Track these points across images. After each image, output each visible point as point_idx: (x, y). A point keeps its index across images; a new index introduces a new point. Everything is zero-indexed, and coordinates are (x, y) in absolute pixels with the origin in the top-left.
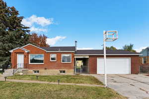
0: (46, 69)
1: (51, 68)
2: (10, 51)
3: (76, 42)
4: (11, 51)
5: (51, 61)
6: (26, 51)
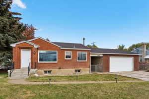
0: (60, 68)
1: (66, 68)
2: (11, 45)
3: (84, 39)
4: (13, 45)
5: (66, 59)
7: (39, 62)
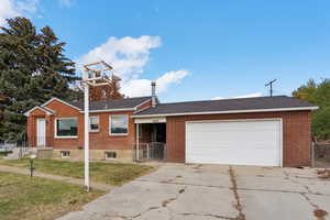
3: (153, 85)
4: (27, 114)
6: (49, 113)
7: (56, 137)
